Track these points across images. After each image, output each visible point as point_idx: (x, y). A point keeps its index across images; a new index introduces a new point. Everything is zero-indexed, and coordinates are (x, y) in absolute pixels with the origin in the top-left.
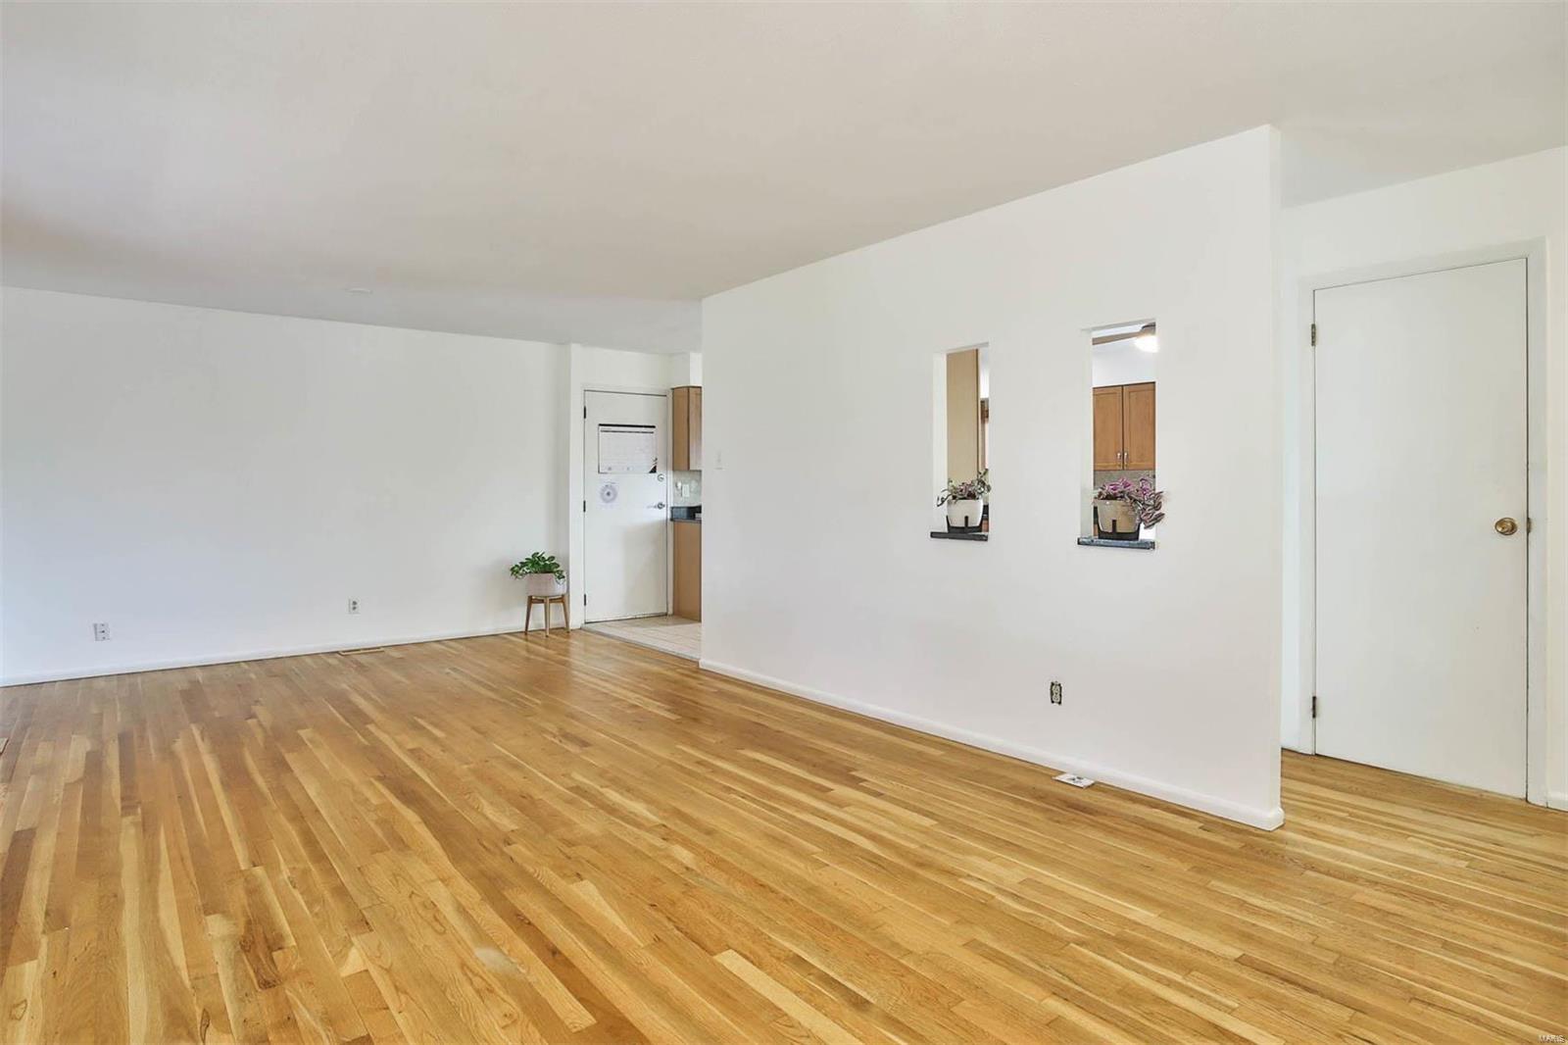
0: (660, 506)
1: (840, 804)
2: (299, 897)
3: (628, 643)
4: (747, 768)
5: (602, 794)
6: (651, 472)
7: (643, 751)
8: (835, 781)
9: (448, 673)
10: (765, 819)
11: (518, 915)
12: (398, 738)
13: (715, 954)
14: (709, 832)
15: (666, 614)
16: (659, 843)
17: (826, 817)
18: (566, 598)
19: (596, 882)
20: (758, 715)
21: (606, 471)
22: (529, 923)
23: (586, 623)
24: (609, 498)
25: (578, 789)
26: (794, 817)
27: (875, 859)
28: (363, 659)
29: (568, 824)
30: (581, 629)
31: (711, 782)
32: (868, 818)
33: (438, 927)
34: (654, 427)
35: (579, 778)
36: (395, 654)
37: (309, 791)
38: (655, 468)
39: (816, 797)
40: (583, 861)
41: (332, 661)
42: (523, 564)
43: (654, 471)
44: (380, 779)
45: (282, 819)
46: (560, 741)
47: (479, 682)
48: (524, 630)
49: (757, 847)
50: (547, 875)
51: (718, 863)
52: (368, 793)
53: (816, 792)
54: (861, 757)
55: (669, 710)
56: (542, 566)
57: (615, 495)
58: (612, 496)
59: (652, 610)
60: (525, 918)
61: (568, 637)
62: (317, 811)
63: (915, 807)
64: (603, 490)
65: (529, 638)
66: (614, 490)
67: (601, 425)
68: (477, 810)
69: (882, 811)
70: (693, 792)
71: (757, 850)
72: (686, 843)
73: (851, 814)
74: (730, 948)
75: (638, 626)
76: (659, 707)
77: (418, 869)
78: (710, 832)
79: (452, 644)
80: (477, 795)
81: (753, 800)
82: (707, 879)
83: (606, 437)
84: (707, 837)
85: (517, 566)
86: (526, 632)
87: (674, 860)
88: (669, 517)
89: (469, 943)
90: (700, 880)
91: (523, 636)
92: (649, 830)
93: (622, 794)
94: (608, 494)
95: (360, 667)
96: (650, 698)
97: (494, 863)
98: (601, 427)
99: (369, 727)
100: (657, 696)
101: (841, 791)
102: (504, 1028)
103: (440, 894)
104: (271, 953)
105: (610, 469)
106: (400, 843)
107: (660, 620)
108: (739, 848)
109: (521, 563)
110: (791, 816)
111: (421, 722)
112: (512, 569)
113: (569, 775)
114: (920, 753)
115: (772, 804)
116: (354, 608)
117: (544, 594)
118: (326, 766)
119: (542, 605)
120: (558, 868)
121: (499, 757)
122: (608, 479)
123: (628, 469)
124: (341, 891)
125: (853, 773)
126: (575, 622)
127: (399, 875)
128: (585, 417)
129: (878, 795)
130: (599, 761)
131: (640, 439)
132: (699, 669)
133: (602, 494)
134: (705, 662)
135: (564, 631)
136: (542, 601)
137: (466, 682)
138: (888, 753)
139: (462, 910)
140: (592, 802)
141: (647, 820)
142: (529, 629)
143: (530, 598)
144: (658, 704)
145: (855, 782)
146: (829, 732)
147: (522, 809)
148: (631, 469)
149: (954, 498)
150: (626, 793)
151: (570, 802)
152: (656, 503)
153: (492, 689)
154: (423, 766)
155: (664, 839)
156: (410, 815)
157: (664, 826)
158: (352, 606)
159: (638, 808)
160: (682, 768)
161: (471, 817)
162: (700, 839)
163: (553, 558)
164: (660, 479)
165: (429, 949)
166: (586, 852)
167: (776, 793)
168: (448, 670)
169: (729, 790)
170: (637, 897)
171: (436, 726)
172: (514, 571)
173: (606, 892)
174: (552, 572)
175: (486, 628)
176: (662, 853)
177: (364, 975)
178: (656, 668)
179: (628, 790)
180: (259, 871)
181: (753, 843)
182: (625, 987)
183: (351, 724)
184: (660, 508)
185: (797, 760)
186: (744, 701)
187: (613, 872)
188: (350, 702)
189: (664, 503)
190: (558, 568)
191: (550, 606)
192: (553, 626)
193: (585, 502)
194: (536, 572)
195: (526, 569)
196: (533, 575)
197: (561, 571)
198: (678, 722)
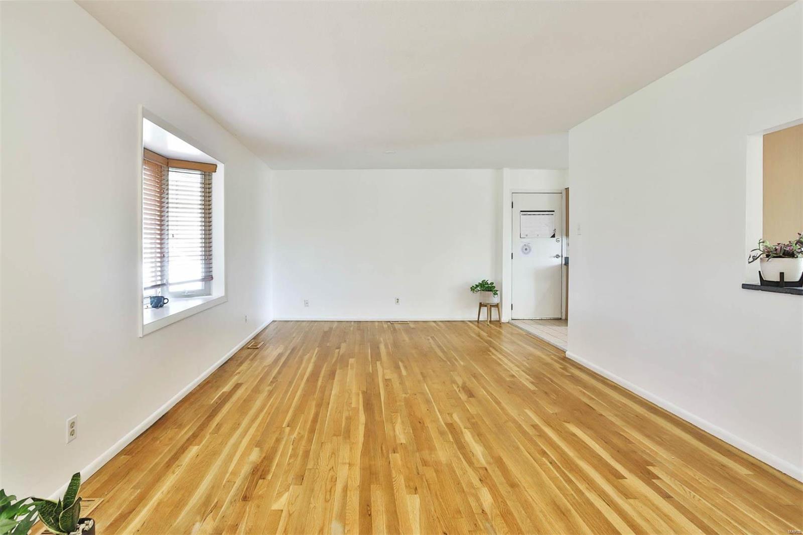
0: (557, 256)
1: (627, 494)
2: (290, 450)
3: (529, 334)
4: (565, 439)
5: (462, 432)
7: (503, 409)
8: (631, 471)
9: (428, 339)
10: (559, 488)
11: (368, 506)
12: (385, 371)
14: (513, 485)
15: (561, 319)
16: (476, 482)
17: (610, 503)
18: (500, 306)
19: (423, 500)
20: (592, 399)
21: (525, 237)
22: (370, 515)
23: (511, 320)
24: (526, 252)
25: (451, 426)
26: (583, 494)
29: (432, 449)
30: (508, 323)
31: (536, 444)
32: (648, 517)
33: (328, 497)
34: (554, 211)
35: (456, 417)
36: (412, 325)
37: (333, 392)
38: (554, 234)
39: (608, 480)
40: (424, 480)
41: (385, 326)
42: (477, 286)
43: (553, 236)
44: (363, 393)
45: (314, 403)
46: (459, 391)
47: (439, 347)
48: (477, 320)
49: (541, 511)
50: (400, 481)
51: (506, 515)
52: (354, 400)
53: (610, 476)
54: (662, 454)
55: (532, 383)
56: (486, 287)
57: (530, 250)
58: (528, 250)
60: (370, 510)
61: (500, 326)
62: (329, 404)
63: (702, 522)
64: (523, 247)
65: (480, 325)
66: (529, 247)
67: (521, 211)
68: (393, 424)
69: (666, 515)
70: (518, 448)
71: (541, 515)
72: (493, 489)
73: (634, 509)
75: (540, 324)
76: (527, 379)
77: (345, 454)
79: (440, 323)
80: (399, 415)
81: (557, 468)
82: (492, 526)
83: (524, 218)
84: (509, 489)
85: (474, 286)
86: (478, 321)
87: (478, 500)
88: (563, 263)
89: (334, 515)
90: (487, 524)
91: (476, 323)
92: (475, 469)
93: (473, 437)
94: (526, 249)
95: (395, 330)
96: (525, 372)
97: (379, 463)
98: (522, 213)
99: (378, 363)
100: (529, 371)
101: (633, 481)
103: (343, 473)
104: (259, 479)
105: (527, 235)
106: (347, 434)
108: (527, 506)
109: (476, 285)
110: (581, 491)
111: (401, 364)
112: (471, 288)
113: (452, 414)
114: (723, 466)
115: (570, 476)
116: (398, 302)
117: (487, 302)
118: (348, 380)
119: (486, 308)
120: (408, 479)
121: (423, 393)
122: (525, 241)
123: (538, 235)
124: (307, 454)
125: (651, 468)
126: (505, 318)
127: (335, 454)
128: (512, 207)
129: (667, 497)
130: (473, 409)
131: (545, 219)
132: (565, 357)
133: (522, 249)
134: (569, 354)
135: (498, 323)
136: (486, 306)
137: (434, 346)
138: (691, 457)
139: (345, 489)
140: (454, 437)
141: (478, 461)
142: (480, 320)
143: (481, 303)
144: (528, 377)
145: (648, 477)
146: (641, 425)
147: (414, 430)
148: (540, 236)
149: (768, 256)
150: (476, 437)
151: (442, 433)
152: (555, 255)
153: (443, 351)
154: (386, 390)
155: (480, 480)
156: (362, 418)
157: (486, 469)
159: (478, 450)
160: (519, 427)
161: (388, 428)
162: (503, 489)
163: (492, 283)
164: (557, 241)
165: (315, 509)
166: (430, 474)
167: (577, 466)
168: (429, 338)
169: (544, 453)
170: (439, 522)
171: (406, 367)
172: (473, 289)
173: (425, 510)
174: (491, 291)
175: (458, 316)
176: (473, 491)
177: (280, 512)
178: (538, 353)
179: (479, 436)
180: (288, 430)
181: (540, 506)
183: (371, 360)
184: (557, 257)
185: (606, 442)
186: (586, 386)
187: (436, 495)
188: (378, 348)
189: (560, 255)
190: (495, 289)
191: (490, 309)
192: (492, 320)
193: (512, 254)
194: (483, 290)
195: (478, 288)
196: (482, 292)
197: (497, 291)
198: (534, 392)
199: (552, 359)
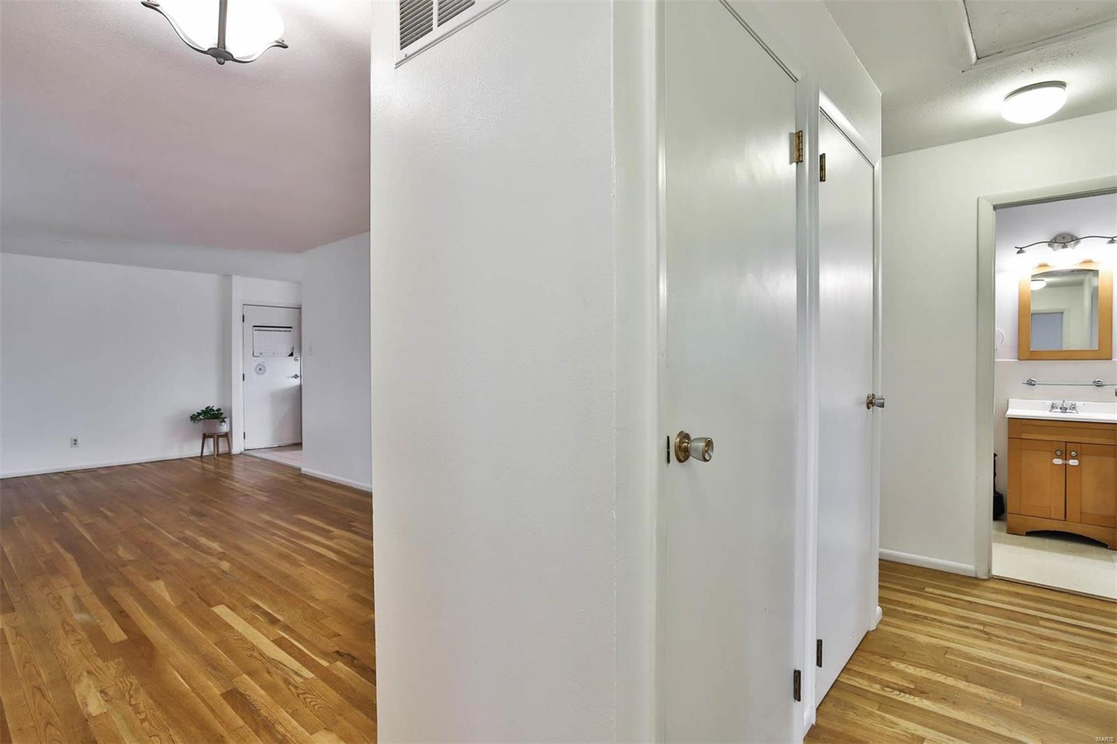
0: (296, 376)
3: (264, 460)
4: (293, 523)
6: (290, 356)
8: (334, 527)
9: (134, 481)
12: (81, 518)
13: (213, 606)
16: (215, 561)
18: (229, 435)
19: (166, 580)
20: (319, 497)
21: (258, 355)
22: (115, 601)
23: (245, 450)
24: (260, 372)
25: (184, 539)
27: (331, 562)
28: (78, 476)
30: (241, 454)
31: (267, 531)
33: (57, 606)
34: (291, 328)
35: (188, 533)
36: (103, 472)
38: (292, 352)
39: (321, 535)
40: (164, 571)
41: (55, 477)
42: (199, 414)
44: (57, 540)
46: (187, 515)
48: (200, 455)
50: (139, 579)
51: (243, 568)
52: (46, 548)
53: (323, 533)
55: (266, 496)
56: (212, 415)
57: (265, 370)
58: (262, 371)
59: (291, 442)
60: (113, 599)
61: (231, 459)
64: (257, 367)
65: (204, 460)
66: (264, 367)
67: (254, 326)
68: (114, 551)
70: (252, 536)
71: (269, 561)
72: (230, 559)
74: (222, 603)
75: (274, 451)
76: (261, 495)
77: (59, 582)
78: (248, 554)
80: (118, 544)
82: (231, 575)
83: (258, 334)
84: (244, 557)
85: (194, 415)
86: (202, 456)
87: (219, 568)
89: (73, 612)
90: (227, 576)
91: (199, 459)
92: (213, 555)
93: (209, 539)
94: (260, 369)
95: (76, 480)
96: (259, 490)
97: (109, 576)
98: (255, 328)
99: (64, 513)
100: (265, 489)
102: (72, 645)
103: (67, 592)
105: (261, 354)
106: (54, 571)
107: (294, 447)
111: (102, 509)
112: (191, 417)
113: (183, 531)
115: (294, 540)
116: (75, 444)
117: (213, 432)
118: (24, 536)
119: (212, 439)
120: (147, 575)
121: (143, 524)
122: (260, 360)
123: (274, 354)
126: (237, 449)
127: (46, 585)
128: (243, 321)
130: (206, 524)
131: (282, 335)
132: (300, 473)
133: (256, 370)
134: (305, 470)
135: (229, 455)
136: (211, 437)
137: (146, 486)
139: (76, 598)
140: (188, 544)
141: (215, 550)
142: (204, 454)
143: (204, 435)
144: (261, 493)
145: (349, 528)
147: (142, 549)
148: (276, 354)
150: (212, 539)
151: (175, 544)
152: (293, 375)
154: (91, 532)
155: (219, 559)
156: (67, 556)
157: (223, 553)
158: (73, 442)
159: (213, 545)
160: (253, 525)
161: (108, 555)
162: (239, 558)
163: (219, 410)
164: (295, 360)
165: (46, 616)
166: (169, 568)
167: (300, 535)
169: (274, 534)
170: (185, 585)
171: (111, 511)
172: (194, 418)
173: (168, 584)
174: (217, 418)
175: (174, 454)
176: (213, 565)
178: (274, 474)
179: (214, 537)
181: (268, 557)
182: (153, 623)
183: (51, 512)
184: (295, 378)
185: (324, 518)
186: (316, 490)
187: (180, 576)
188: (57, 500)
189: (299, 375)
190: (222, 416)
191: (218, 440)
192: (220, 453)
193: (244, 375)
194: (208, 418)
195: (201, 417)
196: (207, 421)
197: (225, 418)
198: (267, 502)
199: (288, 477)
